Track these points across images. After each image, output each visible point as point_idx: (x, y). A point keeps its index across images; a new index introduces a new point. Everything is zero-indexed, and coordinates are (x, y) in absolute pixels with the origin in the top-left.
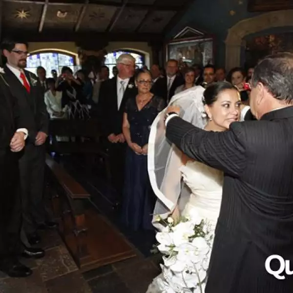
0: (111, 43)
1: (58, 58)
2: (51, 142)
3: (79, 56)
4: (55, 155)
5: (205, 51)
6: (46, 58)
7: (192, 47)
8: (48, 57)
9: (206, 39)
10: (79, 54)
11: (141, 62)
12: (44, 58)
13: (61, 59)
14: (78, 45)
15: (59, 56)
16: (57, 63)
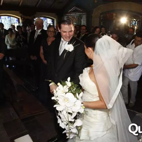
0: (37, 13)
1: (10, 19)
2: (6, 60)
3: (21, 19)
4: (9, 67)
5: (83, 19)
6: (4, 19)
7: (77, 17)
8: (5, 18)
9: (83, 13)
10: (21, 17)
11: (52, 23)
12: (3, 19)
13: (12, 19)
14: (21, 13)
15: (11, 18)
16: (10, 21)
